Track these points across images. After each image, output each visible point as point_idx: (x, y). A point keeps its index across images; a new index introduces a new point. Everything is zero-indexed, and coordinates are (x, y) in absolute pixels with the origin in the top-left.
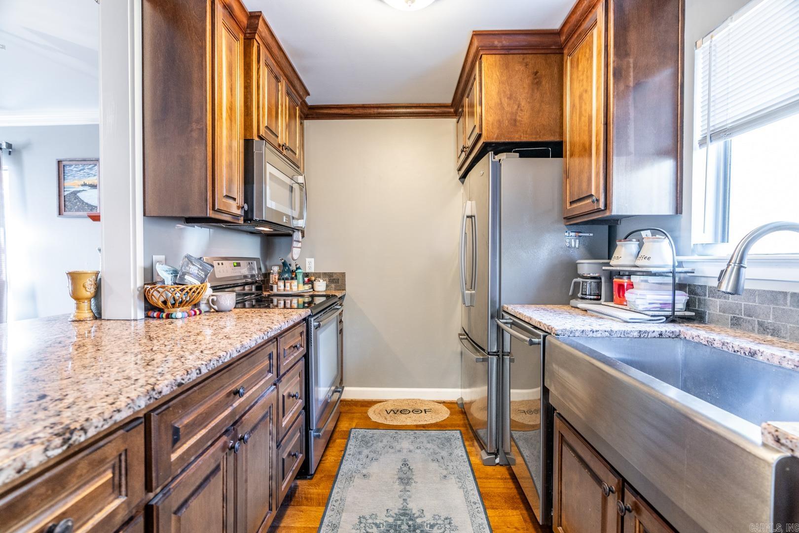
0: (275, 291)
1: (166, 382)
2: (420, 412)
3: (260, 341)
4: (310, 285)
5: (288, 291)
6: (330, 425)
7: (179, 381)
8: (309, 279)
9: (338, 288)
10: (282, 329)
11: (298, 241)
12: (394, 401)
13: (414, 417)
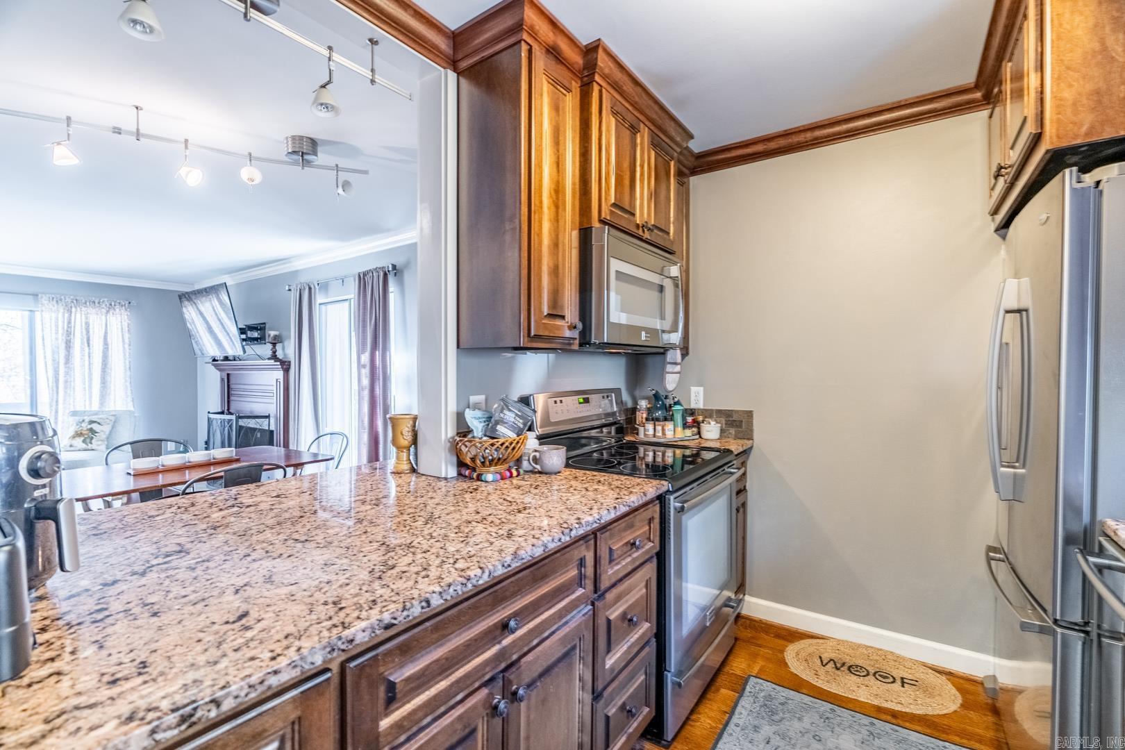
0: (641, 436)
1: (363, 624)
2: (891, 680)
3: (552, 546)
4: (695, 430)
5: (659, 437)
6: (710, 656)
7: (386, 622)
8: (694, 419)
9: (740, 435)
10: (602, 521)
11: (675, 364)
12: (839, 642)
13: (875, 688)
